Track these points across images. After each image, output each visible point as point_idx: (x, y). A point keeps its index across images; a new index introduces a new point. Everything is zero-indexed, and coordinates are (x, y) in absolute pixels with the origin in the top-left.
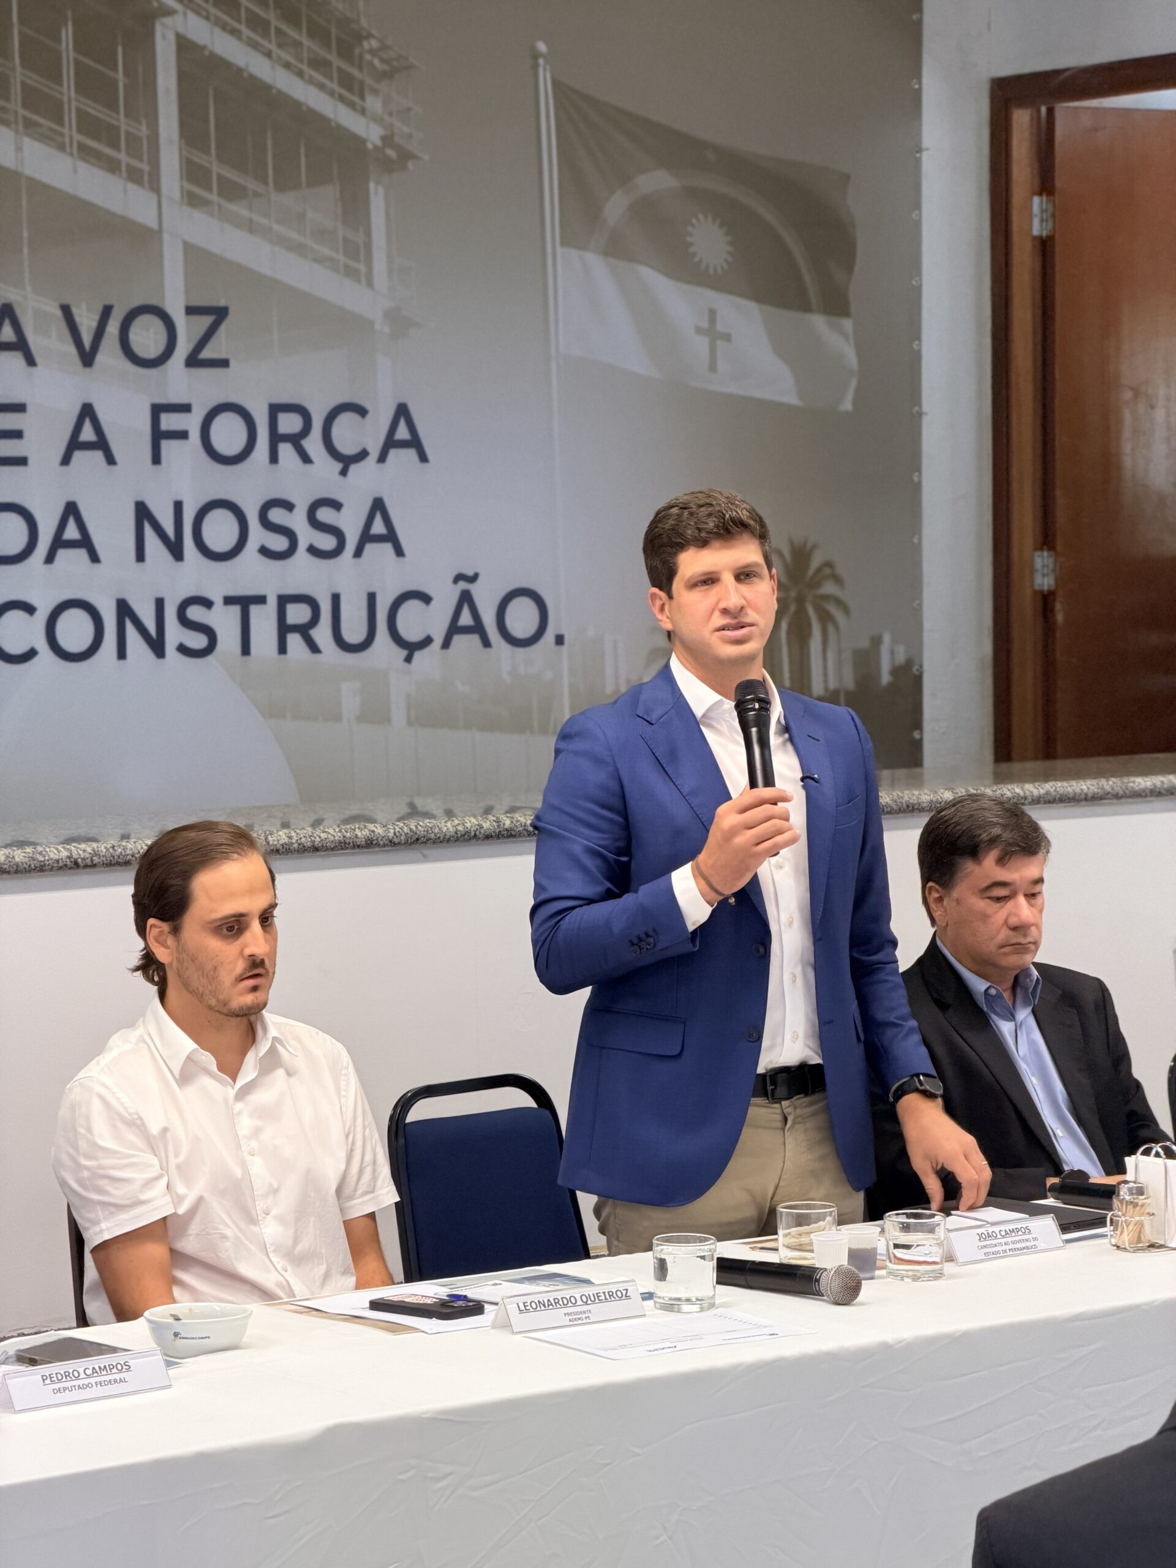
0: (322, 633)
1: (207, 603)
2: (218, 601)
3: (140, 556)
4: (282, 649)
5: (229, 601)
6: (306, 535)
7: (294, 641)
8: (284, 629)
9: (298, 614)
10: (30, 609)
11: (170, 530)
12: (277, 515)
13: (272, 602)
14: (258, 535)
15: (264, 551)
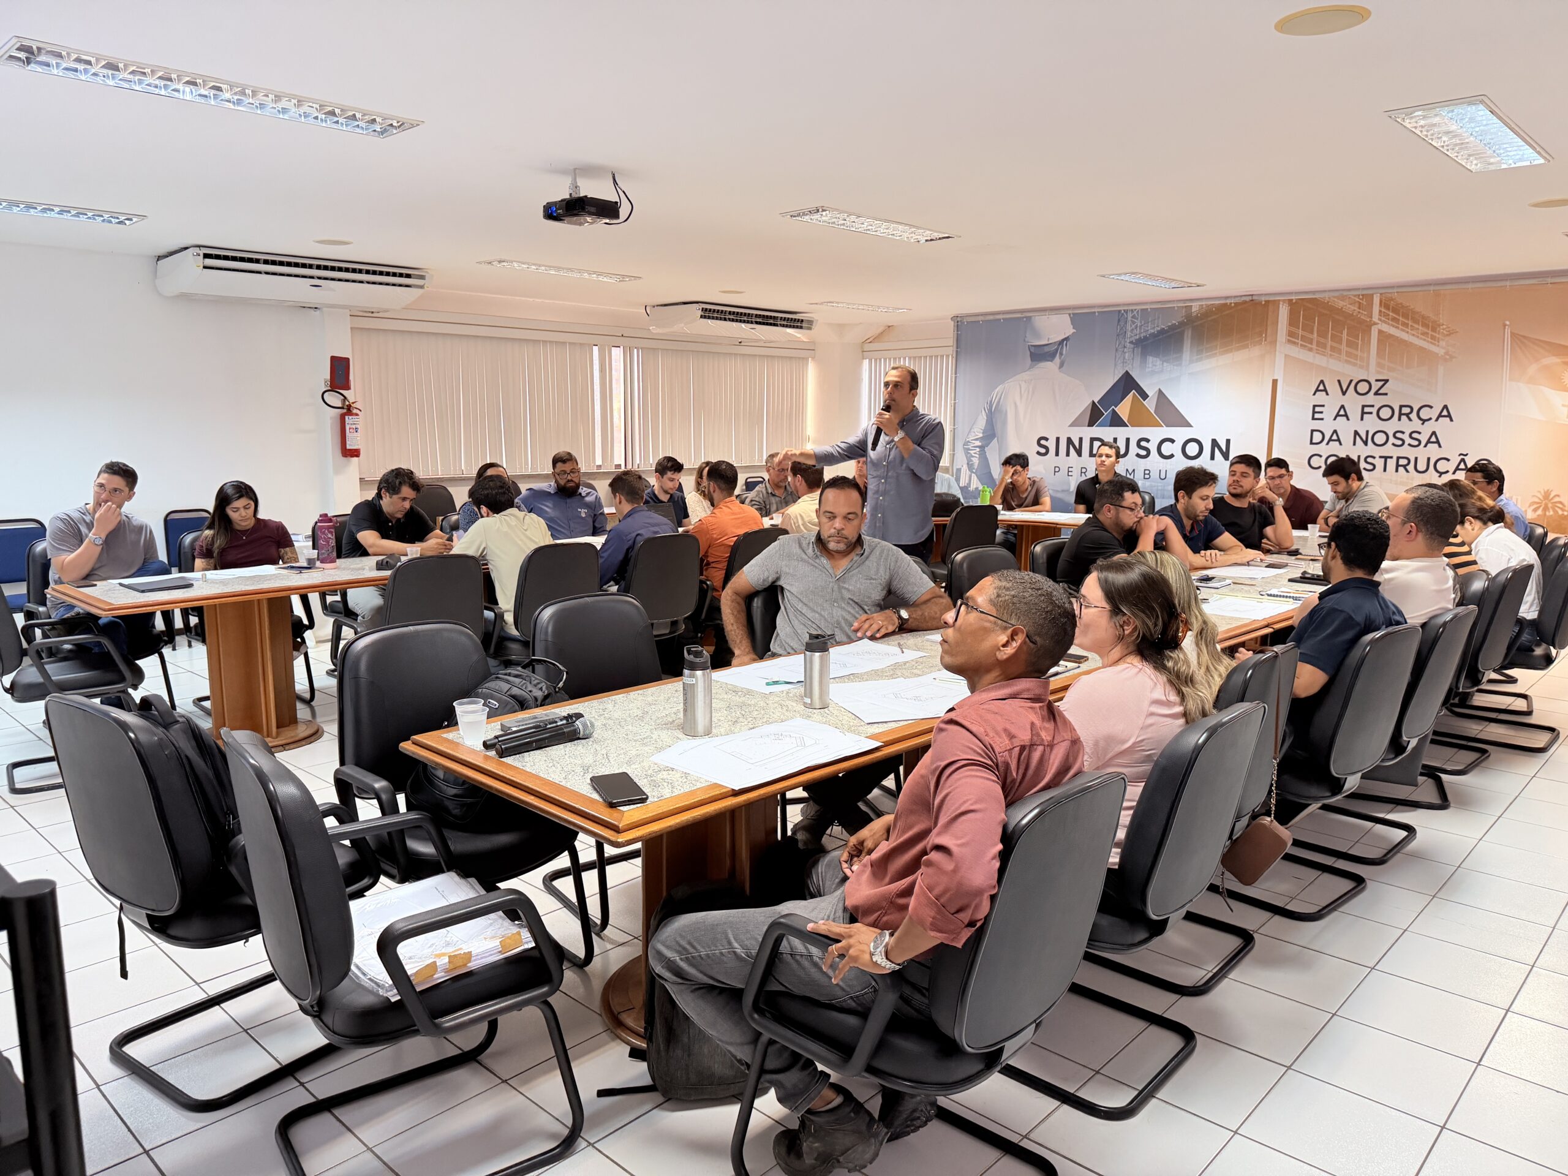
0: (1411, 467)
1: (1374, 458)
2: (1377, 457)
3: (1354, 444)
4: (1397, 471)
5: (1381, 457)
6: (1408, 440)
7: (1401, 469)
8: (1398, 466)
9: (1403, 462)
10: (1321, 456)
11: (1364, 438)
12: (1399, 435)
13: (1395, 459)
14: (1392, 440)
15: (1393, 444)
